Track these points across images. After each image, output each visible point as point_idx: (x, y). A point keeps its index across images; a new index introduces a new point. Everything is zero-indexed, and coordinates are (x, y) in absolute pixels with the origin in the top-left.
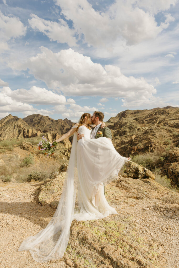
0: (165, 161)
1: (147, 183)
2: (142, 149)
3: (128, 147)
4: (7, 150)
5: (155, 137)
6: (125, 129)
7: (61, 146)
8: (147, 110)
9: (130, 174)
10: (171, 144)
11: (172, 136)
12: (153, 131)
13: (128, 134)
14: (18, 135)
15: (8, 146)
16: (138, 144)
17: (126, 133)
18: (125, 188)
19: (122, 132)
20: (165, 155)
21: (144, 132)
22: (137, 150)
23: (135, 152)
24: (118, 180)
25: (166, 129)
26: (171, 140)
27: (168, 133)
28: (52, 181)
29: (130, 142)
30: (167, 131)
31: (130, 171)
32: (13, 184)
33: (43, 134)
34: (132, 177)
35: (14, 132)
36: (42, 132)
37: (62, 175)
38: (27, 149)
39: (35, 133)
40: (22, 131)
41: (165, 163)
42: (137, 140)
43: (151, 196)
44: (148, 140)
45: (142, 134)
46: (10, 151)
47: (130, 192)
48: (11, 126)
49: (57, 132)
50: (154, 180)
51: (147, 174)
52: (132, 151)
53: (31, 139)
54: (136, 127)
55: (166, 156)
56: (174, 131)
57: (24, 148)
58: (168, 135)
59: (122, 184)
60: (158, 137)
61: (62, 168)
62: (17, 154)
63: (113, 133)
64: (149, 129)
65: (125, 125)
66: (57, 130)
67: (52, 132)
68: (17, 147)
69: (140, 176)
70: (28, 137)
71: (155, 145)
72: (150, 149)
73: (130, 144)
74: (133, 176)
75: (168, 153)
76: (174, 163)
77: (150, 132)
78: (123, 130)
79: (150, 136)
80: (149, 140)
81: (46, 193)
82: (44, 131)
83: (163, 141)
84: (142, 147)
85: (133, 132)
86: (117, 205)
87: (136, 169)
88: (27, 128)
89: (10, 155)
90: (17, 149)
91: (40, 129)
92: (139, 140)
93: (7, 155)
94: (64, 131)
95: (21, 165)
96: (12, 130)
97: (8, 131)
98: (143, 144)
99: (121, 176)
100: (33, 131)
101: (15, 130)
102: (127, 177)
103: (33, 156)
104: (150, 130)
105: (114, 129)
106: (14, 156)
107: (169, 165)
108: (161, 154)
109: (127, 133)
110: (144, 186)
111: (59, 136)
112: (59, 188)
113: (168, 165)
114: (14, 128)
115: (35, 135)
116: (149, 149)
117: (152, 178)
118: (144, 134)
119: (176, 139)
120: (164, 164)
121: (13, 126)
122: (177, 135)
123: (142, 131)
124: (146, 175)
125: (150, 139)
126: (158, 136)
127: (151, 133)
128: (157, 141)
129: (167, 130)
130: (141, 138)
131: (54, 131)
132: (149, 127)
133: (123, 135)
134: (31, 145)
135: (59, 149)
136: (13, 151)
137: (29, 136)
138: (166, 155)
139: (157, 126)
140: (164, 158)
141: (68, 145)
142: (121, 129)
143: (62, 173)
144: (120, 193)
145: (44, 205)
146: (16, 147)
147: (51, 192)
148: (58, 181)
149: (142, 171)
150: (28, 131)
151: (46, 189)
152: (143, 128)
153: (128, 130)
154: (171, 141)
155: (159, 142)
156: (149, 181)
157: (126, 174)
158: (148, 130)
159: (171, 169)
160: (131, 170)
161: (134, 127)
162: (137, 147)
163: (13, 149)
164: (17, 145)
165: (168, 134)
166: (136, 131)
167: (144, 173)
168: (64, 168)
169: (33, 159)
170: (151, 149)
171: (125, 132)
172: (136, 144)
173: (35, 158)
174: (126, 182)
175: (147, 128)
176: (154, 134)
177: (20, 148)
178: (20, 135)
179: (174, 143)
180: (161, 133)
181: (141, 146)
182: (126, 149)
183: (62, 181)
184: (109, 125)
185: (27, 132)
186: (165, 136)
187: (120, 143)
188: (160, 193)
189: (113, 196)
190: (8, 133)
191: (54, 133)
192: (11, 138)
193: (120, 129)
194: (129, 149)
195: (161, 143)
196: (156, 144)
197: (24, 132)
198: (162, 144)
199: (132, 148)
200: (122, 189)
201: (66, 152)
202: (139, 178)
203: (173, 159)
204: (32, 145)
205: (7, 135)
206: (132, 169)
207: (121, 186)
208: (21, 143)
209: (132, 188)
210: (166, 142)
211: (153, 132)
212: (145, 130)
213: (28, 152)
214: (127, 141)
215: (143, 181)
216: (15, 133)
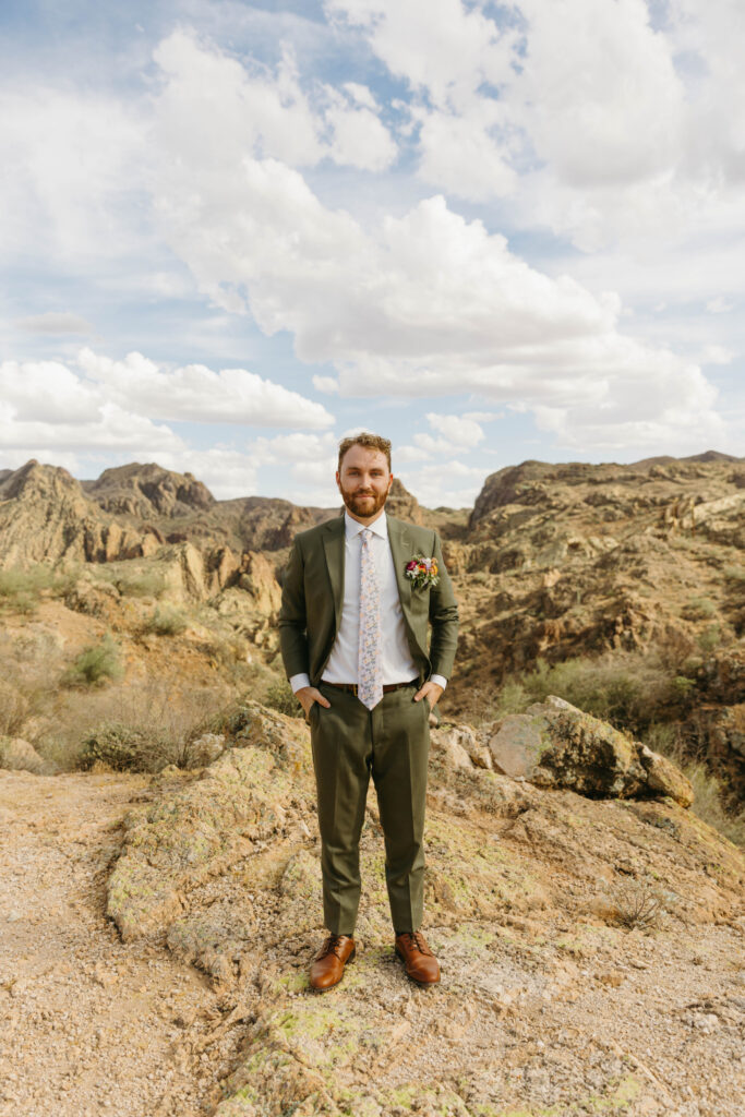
0: (695, 697)
1: (657, 826)
2: (587, 632)
3: (527, 621)
4: (10, 609)
5: (645, 582)
6: (516, 544)
7: (241, 604)
8: (614, 464)
9: (569, 774)
10: (715, 617)
11: (721, 582)
12: (638, 557)
13: (528, 564)
14: (62, 550)
15: (14, 593)
16: (571, 611)
17: (519, 559)
18: (548, 847)
19: (500, 554)
20: (697, 669)
21: (598, 560)
22: (563, 636)
23: (553, 644)
24: (509, 801)
25: (695, 549)
26: (715, 598)
27: (705, 568)
28: (186, 796)
29: (535, 601)
30: (700, 560)
31: (572, 760)
32: (10, 782)
33: (167, 547)
34: (579, 786)
35: (48, 535)
36: (163, 540)
37: (233, 762)
38: (96, 611)
39: (133, 545)
40: (78, 532)
41: (693, 703)
42: (565, 594)
43: (689, 906)
44: (615, 595)
45: (589, 568)
46: (23, 616)
47: (578, 877)
48: (33, 508)
49: (227, 543)
50: (686, 808)
51: (654, 776)
52: (543, 640)
53: (115, 566)
54: (564, 537)
55: (700, 672)
56: (728, 561)
57: (81, 607)
58: (702, 578)
59: (532, 825)
60: (660, 583)
61: (239, 728)
62: (51, 631)
63: (465, 556)
64: (619, 547)
65: (516, 527)
66: (225, 533)
67: (206, 543)
68: (53, 598)
69: (619, 786)
70: (102, 557)
71: (645, 618)
72: (622, 634)
73: (534, 610)
74: (586, 782)
75: (713, 660)
76: (737, 706)
77: (626, 560)
78: (507, 546)
79: (621, 579)
80: (620, 597)
81: (150, 864)
82: (173, 535)
83: (679, 602)
84: (588, 622)
85: (551, 556)
86: (525, 974)
87: (599, 750)
88: (101, 520)
89: (23, 631)
90: (55, 610)
91: (157, 527)
92: (575, 595)
93: (10, 631)
94: (254, 540)
95: (66, 678)
96: (39, 525)
97: (23, 528)
98: (591, 609)
99: (522, 778)
100: (124, 534)
101: (49, 528)
102: (554, 788)
103: (120, 644)
104: (627, 551)
105: (469, 539)
106: (40, 639)
107: (716, 716)
108: (680, 664)
109: (524, 561)
110: (646, 845)
111: (233, 559)
112: (218, 840)
113: (710, 715)
114: (48, 520)
115: (132, 553)
116: (615, 633)
117: (677, 799)
118: (598, 570)
119: (738, 598)
120: (689, 708)
121: (42, 508)
122: (741, 578)
123: (591, 553)
124: (652, 782)
125: (621, 593)
126: (658, 578)
127: (627, 566)
128: (652, 601)
129: (701, 555)
130: (582, 586)
131: (214, 537)
132: (620, 539)
133: (505, 570)
134: (113, 596)
135: (230, 616)
136: (35, 618)
137: (109, 555)
138: (703, 667)
139: (654, 536)
140: (693, 682)
141: (271, 601)
142: (497, 544)
143: (235, 750)
144: (528, 881)
145: (135, 940)
146: (49, 600)
147: (175, 858)
148: (215, 795)
149: (628, 761)
150: (105, 536)
151: (153, 838)
152: (596, 541)
153: (529, 545)
154: (716, 602)
155: (662, 605)
156: (668, 820)
157: (548, 775)
158: (614, 550)
159: (723, 734)
160: (575, 755)
161: (555, 535)
162: (567, 624)
163: (36, 610)
164: (54, 590)
165: (706, 573)
166: (565, 553)
167: (643, 771)
168: (247, 728)
169: (117, 657)
170: (627, 633)
171: (515, 554)
172: (558, 612)
173: (125, 652)
174: (551, 815)
175: (612, 543)
176: (640, 568)
177: (66, 605)
178: (71, 550)
179: (728, 612)
180: (671, 567)
181: (583, 620)
182: (520, 631)
183: (234, 798)
184: (449, 524)
185: (100, 539)
186: (690, 582)
187: (490, 602)
188: (732, 890)
189: (495, 899)
190: (20, 536)
191: (212, 546)
192: (35, 558)
193: (492, 541)
194: (529, 630)
195: (671, 611)
196: (647, 615)
197: (88, 538)
198: (675, 615)
199: (543, 627)
200: (534, 855)
201: (260, 628)
202: (614, 796)
203: (731, 690)
204: (116, 593)
205: (15, 548)
206: (581, 749)
207: (530, 836)
208: (73, 584)
209: (585, 854)
210: (694, 608)
211: (638, 563)
212: (601, 550)
213: (99, 624)
214: (523, 594)
215: (637, 813)
216: (51, 540)
